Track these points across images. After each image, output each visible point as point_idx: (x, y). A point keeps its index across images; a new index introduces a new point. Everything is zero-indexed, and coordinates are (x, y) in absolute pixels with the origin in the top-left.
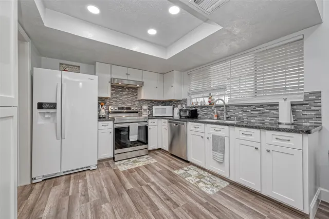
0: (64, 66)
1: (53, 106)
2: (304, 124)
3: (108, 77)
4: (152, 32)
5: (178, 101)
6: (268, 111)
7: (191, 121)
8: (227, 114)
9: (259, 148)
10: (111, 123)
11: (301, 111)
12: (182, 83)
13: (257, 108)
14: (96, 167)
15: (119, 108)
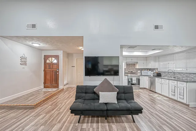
3: (125, 62)
6: (189, 75)
13: (185, 74)
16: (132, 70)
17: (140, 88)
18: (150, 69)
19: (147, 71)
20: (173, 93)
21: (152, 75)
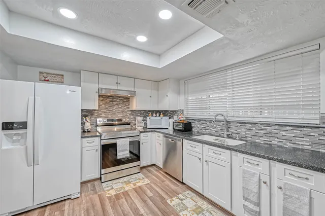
0: (45, 75)
1: (24, 125)
2: (320, 150)
3: (95, 87)
4: (142, 39)
5: (174, 112)
6: (276, 131)
7: (187, 139)
8: (228, 131)
9: (268, 183)
10: (98, 139)
11: (317, 135)
12: (178, 93)
13: (263, 127)
14: (79, 195)
15: (108, 120)
16: (119, 116)
17: (142, 168)
18: (165, 113)
19: (159, 118)
20: (251, 206)
21: (171, 128)
